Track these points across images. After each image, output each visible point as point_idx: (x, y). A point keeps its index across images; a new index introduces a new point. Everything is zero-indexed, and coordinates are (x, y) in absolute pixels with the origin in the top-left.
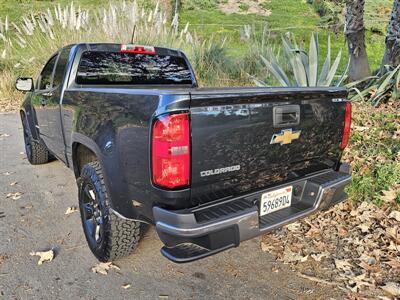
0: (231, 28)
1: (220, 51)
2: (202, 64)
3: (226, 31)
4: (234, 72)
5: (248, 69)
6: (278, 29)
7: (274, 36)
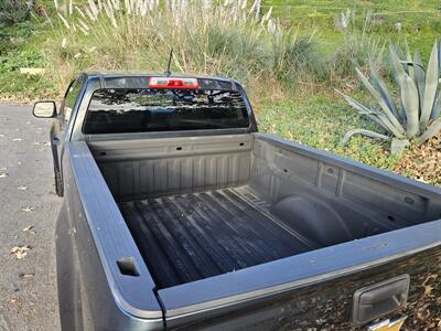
0: (326, 12)
1: (306, 47)
2: (281, 63)
3: (319, 14)
4: (321, 73)
5: (341, 70)
6: (386, 13)
7: (380, 22)
